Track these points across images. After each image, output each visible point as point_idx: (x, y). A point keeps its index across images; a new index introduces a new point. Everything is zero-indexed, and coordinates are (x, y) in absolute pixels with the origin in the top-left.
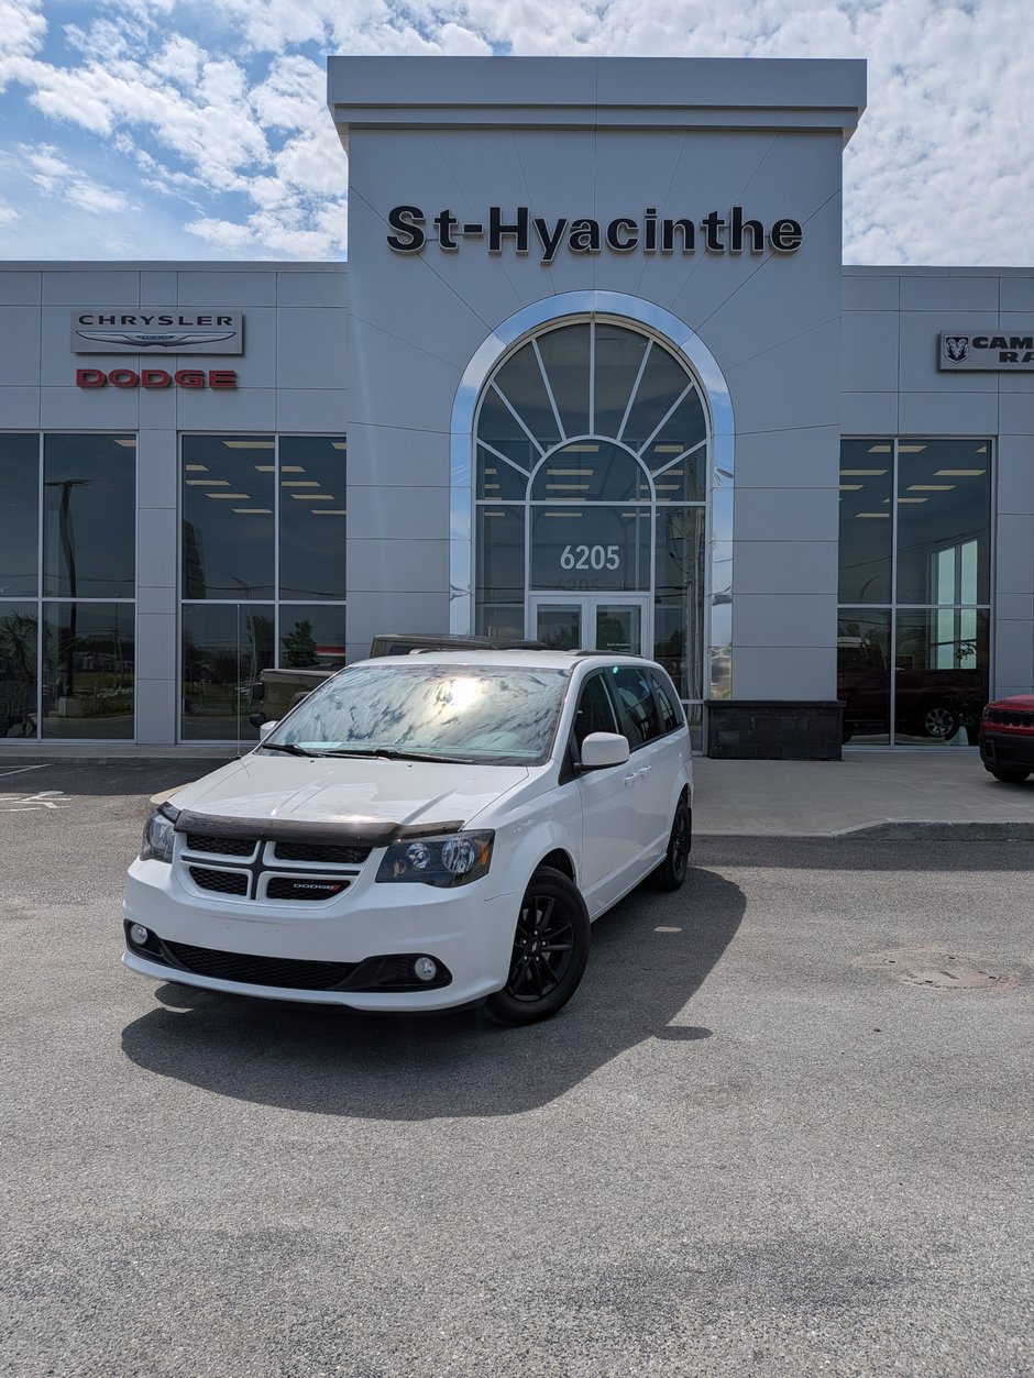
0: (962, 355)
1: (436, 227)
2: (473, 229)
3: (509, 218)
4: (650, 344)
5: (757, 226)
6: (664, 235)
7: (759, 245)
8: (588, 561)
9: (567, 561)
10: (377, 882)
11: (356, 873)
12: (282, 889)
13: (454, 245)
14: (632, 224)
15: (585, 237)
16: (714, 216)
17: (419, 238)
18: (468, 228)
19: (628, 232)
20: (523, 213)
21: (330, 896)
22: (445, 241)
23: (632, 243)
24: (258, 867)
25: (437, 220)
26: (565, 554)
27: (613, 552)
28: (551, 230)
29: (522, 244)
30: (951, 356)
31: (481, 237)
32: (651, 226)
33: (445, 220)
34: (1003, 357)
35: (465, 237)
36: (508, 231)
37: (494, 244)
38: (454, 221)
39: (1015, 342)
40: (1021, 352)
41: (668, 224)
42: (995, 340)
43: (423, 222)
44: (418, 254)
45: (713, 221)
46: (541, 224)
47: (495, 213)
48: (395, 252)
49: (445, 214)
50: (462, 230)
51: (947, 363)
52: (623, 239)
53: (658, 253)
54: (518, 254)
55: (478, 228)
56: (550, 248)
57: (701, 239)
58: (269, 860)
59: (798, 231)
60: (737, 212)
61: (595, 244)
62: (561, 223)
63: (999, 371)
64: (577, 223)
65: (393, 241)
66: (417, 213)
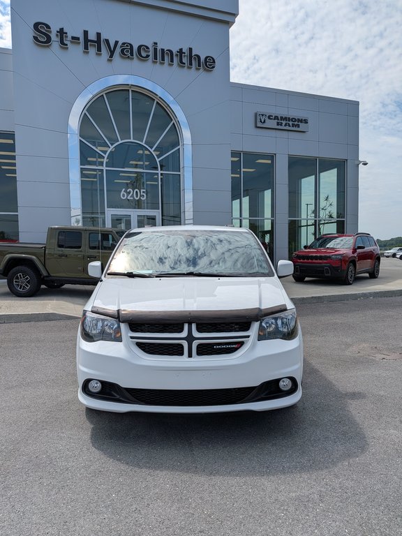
0: (264, 122)
1: (57, 35)
2: (75, 39)
3: (92, 36)
4: (155, 102)
5: (199, 57)
6: (161, 56)
7: (199, 65)
8: (132, 196)
9: (124, 196)
10: (259, 340)
11: (248, 337)
12: (205, 350)
13: (67, 45)
14: (148, 48)
15: (127, 51)
16: (181, 50)
17: (49, 39)
18: (73, 38)
19: (146, 51)
20: (99, 35)
21: (235, 351)
22: (62, 42)
23: (148, 56)
24: (190, 339)
25: (57, 32)
26: (122, 193)
27: (143, 192)
28: (112, 46)
29: (99, 49)
30: (260, 122)
31: (79, 43)
32: (155, 50)
33: (61, 33)
34: (278, 124)
35: (71, 42)
36: (93, 43)
37: (86, 47)
38: (66, 33)
39: (282, 118)
40: (284, 122)
41: (163, 50)
42: (275, 117)
43: (50, 32)
44: (48, 46)
45: (181, 51)
46: (107, 41)
47: (86, 33)
48: (36, 44)
49: (62, 30)
50: (69, 38)
51: (259, 124)
52: (144, 54)
53: (158, 62)
54: (97, 54)
55: (78, 39)
56: (112, 53)
57: (176, 60)
58: (196, 334)
59: (214, 62)
60: (191, 50)
61: (132, 54)
62: (117, 42)
63: (276, 129)
64: (124, 44)
65: (35, 38)
66: (48, 27)
